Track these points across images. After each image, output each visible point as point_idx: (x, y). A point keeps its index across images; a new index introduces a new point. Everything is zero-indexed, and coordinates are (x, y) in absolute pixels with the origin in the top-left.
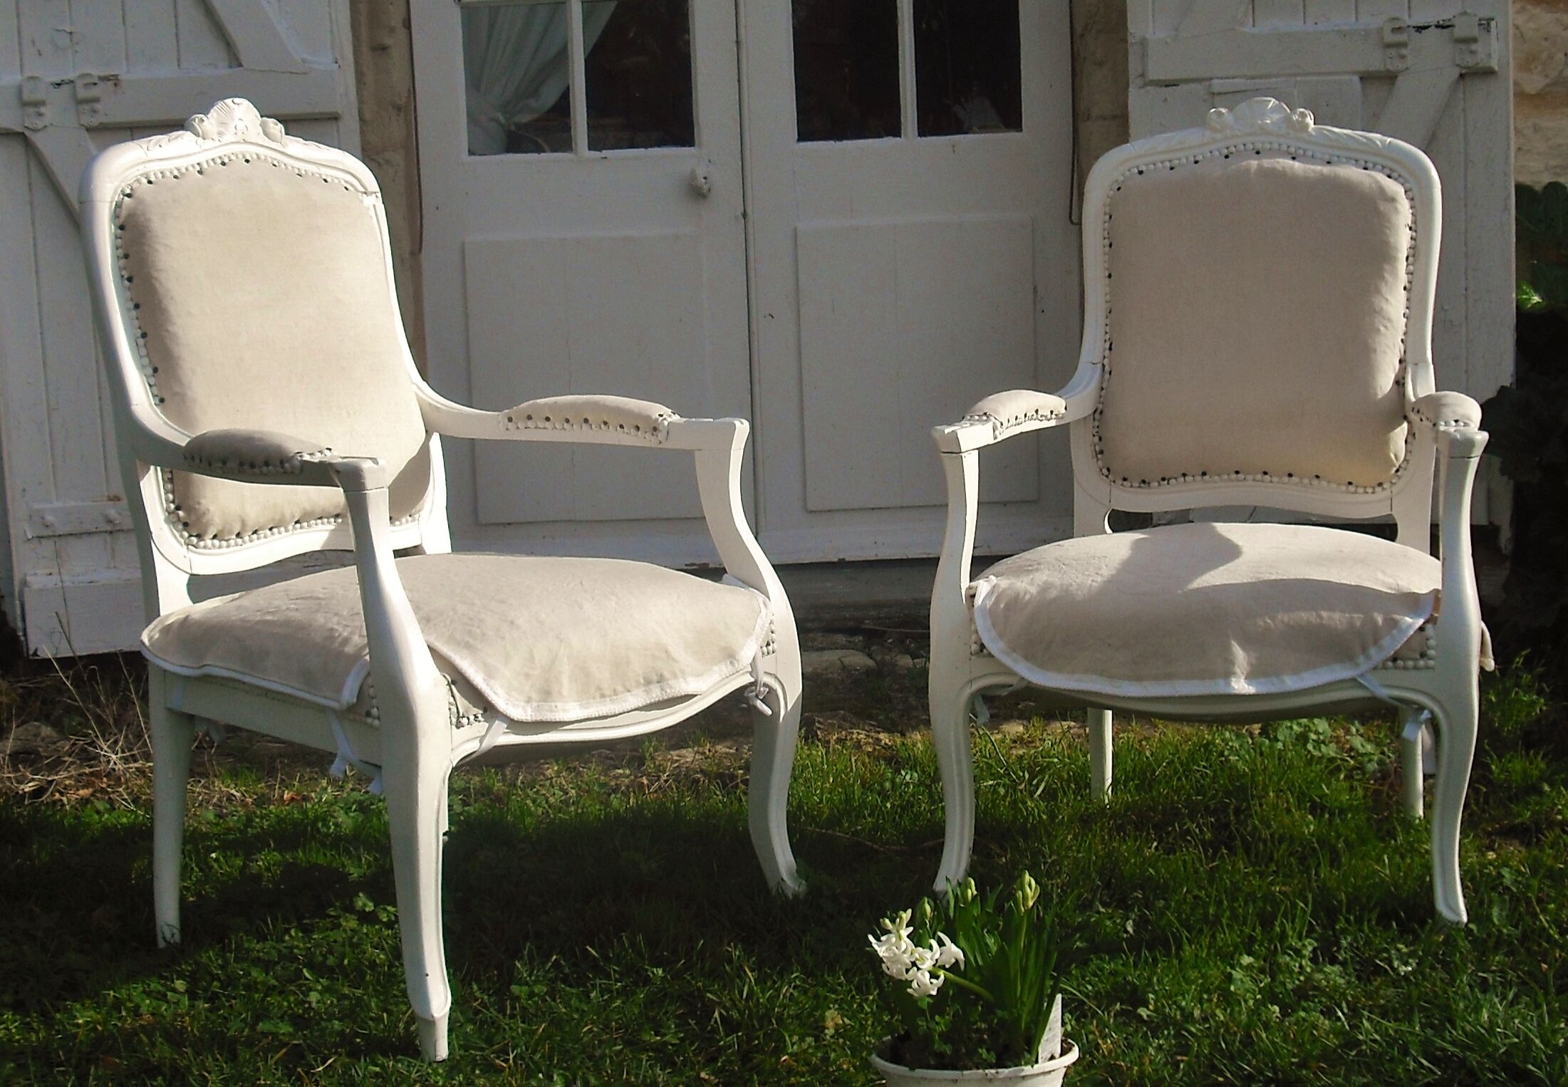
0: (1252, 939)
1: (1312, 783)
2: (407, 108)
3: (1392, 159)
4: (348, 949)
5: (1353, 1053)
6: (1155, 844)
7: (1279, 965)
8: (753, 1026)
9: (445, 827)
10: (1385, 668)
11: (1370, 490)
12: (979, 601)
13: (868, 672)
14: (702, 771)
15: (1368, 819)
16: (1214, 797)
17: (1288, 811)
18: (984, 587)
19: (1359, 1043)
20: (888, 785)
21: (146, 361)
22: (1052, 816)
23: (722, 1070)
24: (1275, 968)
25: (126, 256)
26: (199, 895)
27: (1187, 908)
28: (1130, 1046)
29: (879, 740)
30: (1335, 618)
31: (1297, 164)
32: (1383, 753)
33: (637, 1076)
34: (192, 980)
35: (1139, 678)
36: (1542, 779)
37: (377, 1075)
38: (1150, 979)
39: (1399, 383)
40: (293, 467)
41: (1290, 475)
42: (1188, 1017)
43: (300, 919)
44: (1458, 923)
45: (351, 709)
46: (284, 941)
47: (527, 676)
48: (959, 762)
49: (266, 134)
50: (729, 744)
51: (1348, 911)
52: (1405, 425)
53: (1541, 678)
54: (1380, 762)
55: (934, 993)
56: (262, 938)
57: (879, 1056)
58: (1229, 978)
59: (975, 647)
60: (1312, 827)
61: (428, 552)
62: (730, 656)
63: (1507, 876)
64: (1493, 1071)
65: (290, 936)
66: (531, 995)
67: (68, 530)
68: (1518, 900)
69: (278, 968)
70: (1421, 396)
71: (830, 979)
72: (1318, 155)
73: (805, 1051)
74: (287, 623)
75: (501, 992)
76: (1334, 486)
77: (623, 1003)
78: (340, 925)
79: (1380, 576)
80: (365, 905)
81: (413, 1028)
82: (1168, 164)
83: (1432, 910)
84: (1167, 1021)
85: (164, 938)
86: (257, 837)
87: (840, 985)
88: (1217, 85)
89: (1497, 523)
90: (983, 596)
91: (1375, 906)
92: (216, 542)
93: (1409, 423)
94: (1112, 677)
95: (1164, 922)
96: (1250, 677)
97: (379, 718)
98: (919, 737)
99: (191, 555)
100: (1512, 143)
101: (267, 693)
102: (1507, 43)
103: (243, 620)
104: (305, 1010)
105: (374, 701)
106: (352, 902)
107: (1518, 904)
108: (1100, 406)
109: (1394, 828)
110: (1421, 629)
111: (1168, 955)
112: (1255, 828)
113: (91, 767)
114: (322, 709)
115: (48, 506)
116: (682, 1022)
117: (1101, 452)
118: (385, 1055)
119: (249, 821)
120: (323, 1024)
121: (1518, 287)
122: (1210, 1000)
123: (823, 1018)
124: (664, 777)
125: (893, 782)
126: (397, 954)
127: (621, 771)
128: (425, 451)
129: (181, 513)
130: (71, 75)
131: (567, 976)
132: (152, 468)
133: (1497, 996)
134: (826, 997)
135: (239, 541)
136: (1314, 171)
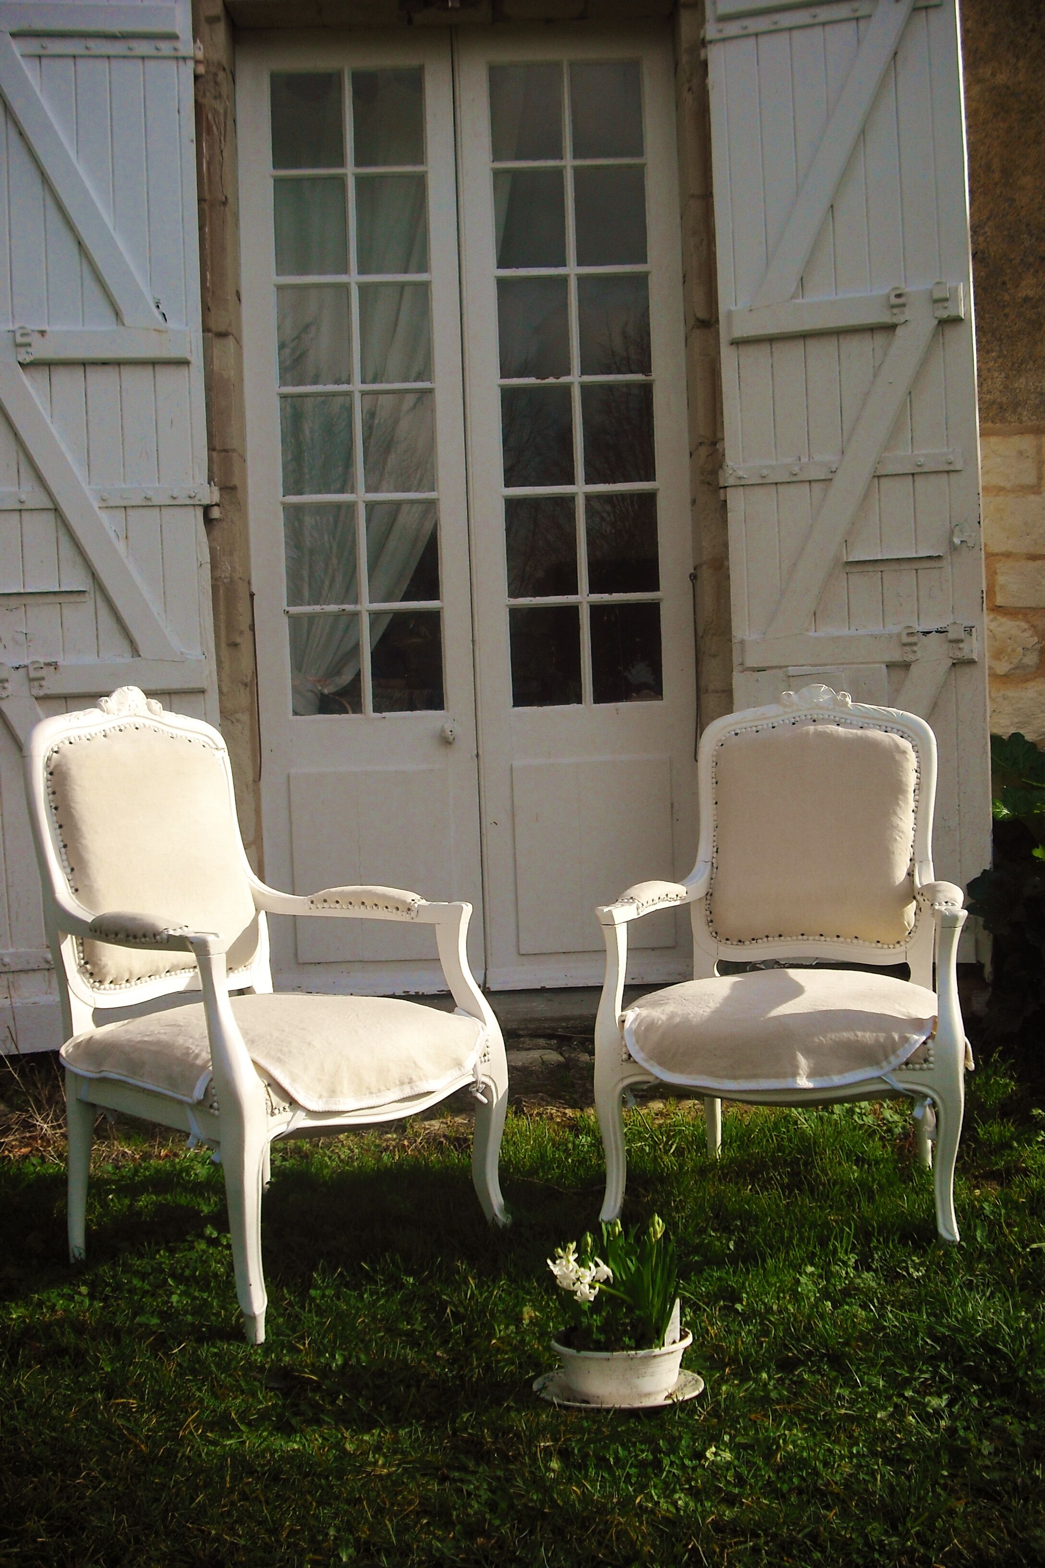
0: (814, 1254)
1: (857, 1143)
2: (252, 685)
3: (903, 725)
4: (199, 1265)
5: (881, 1335)
6: (750, 1187)
7: (831, 1272)
8: (473, 1318)
9: (268, 1178)
10: (900, 1069)
11: (891, 946)
12: (627, 1025)
13: (559, 1065)
14: (445, 1136)
15: (894, 1168)
16: (790, 1153)
17: (840, 1163)
18: (631, 1015)
19: (884, 1328)
20: (570, 1146)
21: (66, 863)
22: (681, 1167)
23: (452, 1349)
24: (829, 1274)
25: (54, 793)
26: (99, 1225)
27: (770, 1232)
28: (729, 1332)
29: (565, 1114)
30: (867, 1036)
31: (840, 729)
32: (905, 1121)
33: (394, 1354)
34: (92, 1285)
35: (734, 1078)
36: (1012, 1138)
37: (215, 1354)
38: (744, 1283)
39: (910, 874)
40: (162, 938)
41: (838, 936)
42: (769, 1310)
43: (167, 1243)
44: (953, 1242)
45: (200, 1103)
46: (155, 1259)
47: (320, 1080)
48: (615, 1134)
49: (150, 710)
50: (464, 1116)
51: (879, 1234)
52: (914, 902)
53: (1012, 1067)
54: (903, 1127)
55: (592, 1299)
56: (141, 1256)
57: (557, 1341)
58: (798, 1282)
59: (625, 1056)
60: (856, 1175)
61: (257, 992)
62: (459, 1064)
63: (987, 1208)
64: (975, 1348)
65: (160, 1255)
66: (323, 1296)
67: (20, 968)
68: (994, 1225)
69: (151, 1277)
70: (925, 884)
71: (526, 1284)
72: (855, 722)
73: (509, 1336)
74: (158, 1043)
75: (303, 1294)
76: (867, 943)
77: (387, 1302)
78: (194, 1248)
79: (897, 1007)
80: (211, 1233)
81: (242, 1320)
82: (754, 729)
83: (935, 1233)
84: (754, 1313)
85: (74, 1256)
86: (141, 1182)
87: (534, 1288)
88: (792, 671)
89: (983, 962)
90: (630, 1022)
91: (897, 1229)
92: (112, 985)
93: (917, 901)
94: (718, 1076)
95: (754, 1242)
96: (810, 1076)
97: (218, 1110)
98: (592, 1112)
99: (94, 995)
100: (988, 708)
101: (144, 1090)
102: (983, 642)
103: (129, 1041)
104: (169, 1308)
105: (215, 1098)
106: (202, 1232)
107: (993, 1226)
108: (711, 891)
109: (912, 1174)
110: (925, 1043)
111: (757, 1266)
112: (817, 1175)
113: (30, 1132)
114: (181, 1102)
115: (6, 951)
116: (425, 1314)
117: (711, 921)
118: (222, 1340)
119: (136, 1171)
120: (181, 1317)
121: (993, 804)
122: (784, 1298)
123: (521, 1312)
124: (419, 1141)
125: (574, 1143)
126: (231, 1267)
127: (390, 1136)
128: (255, 923)
129: (88, 966)
130: (26, 662)
131: (348, 1282)
132: (69, 936)
133: (978, 1293)
134: (523, 1298)
135: (128, 985)
136: (851, 733)
